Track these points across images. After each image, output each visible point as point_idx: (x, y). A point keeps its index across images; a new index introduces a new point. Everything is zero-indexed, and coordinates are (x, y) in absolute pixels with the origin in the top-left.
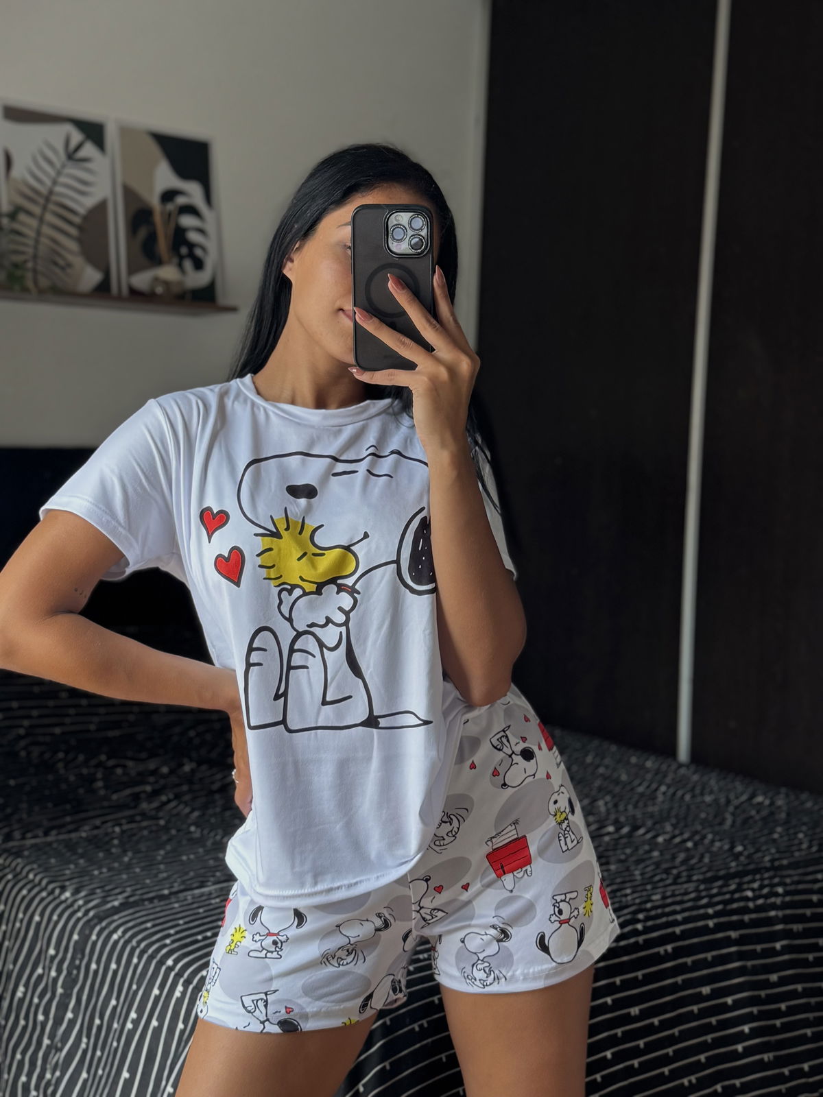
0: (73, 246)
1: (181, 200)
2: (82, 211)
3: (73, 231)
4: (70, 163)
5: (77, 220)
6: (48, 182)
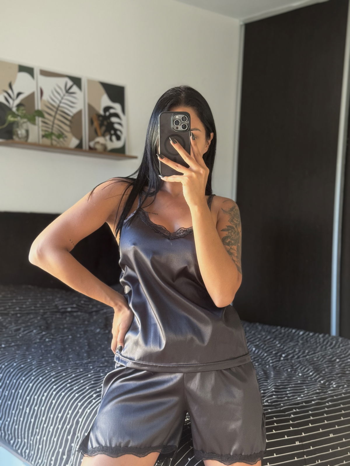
0: (67, 128)
1: (112, 111)
2: (71, 114)
3: (68, 123)
4: (67, 94)
5: (69, 118)
6: (58, 102)
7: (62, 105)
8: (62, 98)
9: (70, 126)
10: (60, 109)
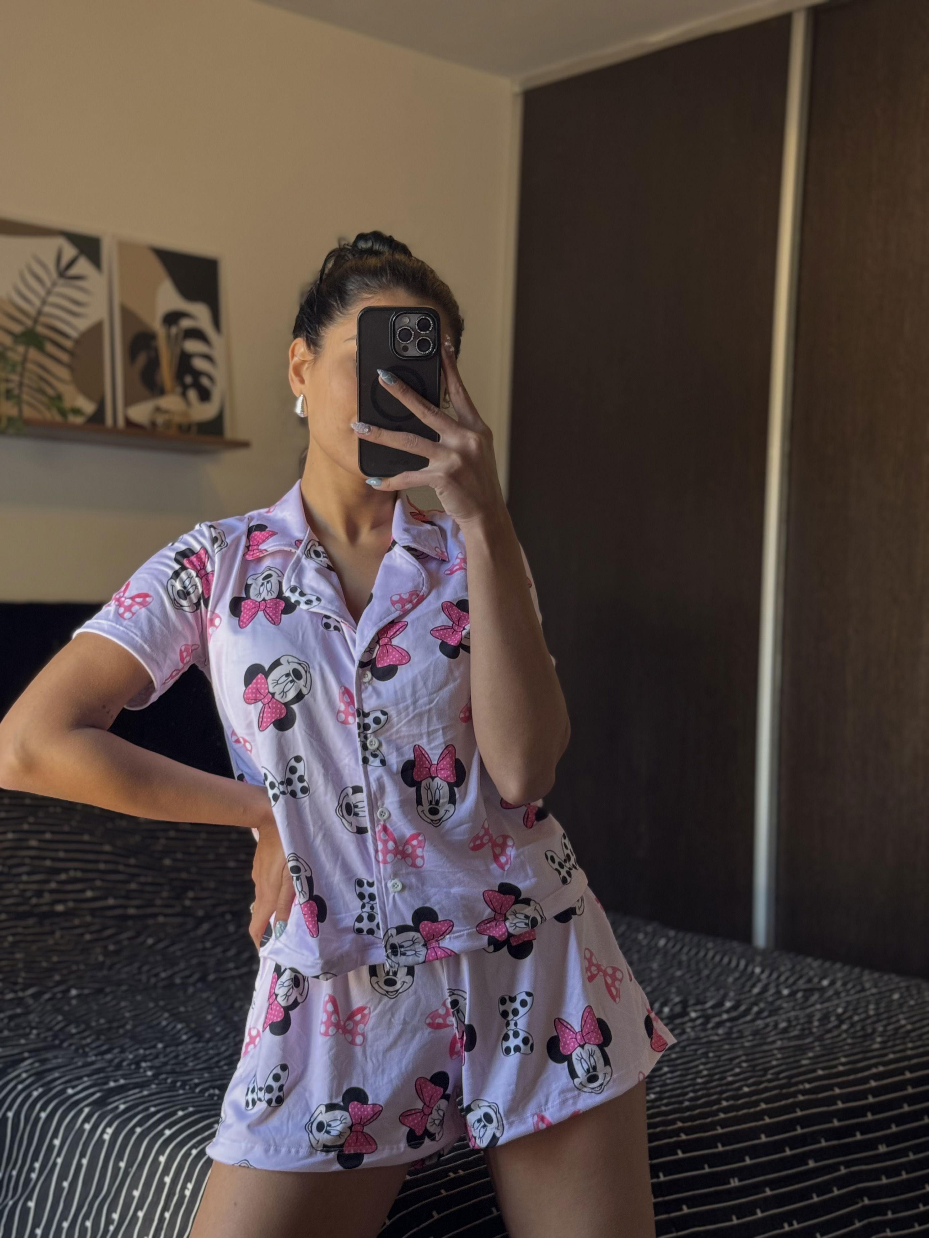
0: (63, 373)
1: (185, 323)
2: (74, 334)
3: (65, 357)
4: (61, 281)
5: (68, 344)
6: (37, 302)
7: (47, 309)
8: (49, 293)
9: (70, 367)
10: (43, 319)
